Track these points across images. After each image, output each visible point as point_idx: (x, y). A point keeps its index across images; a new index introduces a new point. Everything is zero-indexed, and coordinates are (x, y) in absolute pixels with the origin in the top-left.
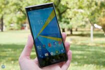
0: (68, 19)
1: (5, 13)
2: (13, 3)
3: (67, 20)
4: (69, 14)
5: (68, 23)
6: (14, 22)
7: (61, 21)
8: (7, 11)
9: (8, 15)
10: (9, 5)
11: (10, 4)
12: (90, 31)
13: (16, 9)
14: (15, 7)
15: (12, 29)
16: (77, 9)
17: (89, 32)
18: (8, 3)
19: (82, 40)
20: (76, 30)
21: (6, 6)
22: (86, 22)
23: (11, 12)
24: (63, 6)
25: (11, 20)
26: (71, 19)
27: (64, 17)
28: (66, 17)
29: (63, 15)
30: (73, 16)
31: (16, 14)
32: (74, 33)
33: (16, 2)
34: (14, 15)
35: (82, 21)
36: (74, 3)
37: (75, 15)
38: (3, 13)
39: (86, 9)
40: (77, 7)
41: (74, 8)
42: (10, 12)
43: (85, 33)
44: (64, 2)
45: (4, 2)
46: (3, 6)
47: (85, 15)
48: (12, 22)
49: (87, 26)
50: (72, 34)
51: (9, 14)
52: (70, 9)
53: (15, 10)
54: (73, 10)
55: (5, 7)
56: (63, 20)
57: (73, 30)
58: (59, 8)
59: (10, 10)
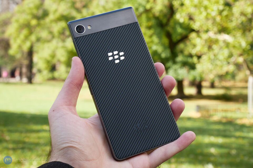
0: (191, 56)
1: (38, 40)
2: (57, 15)
3: (190, 60)
4: (194, 46)
5: (192, 67)
6: (59, 61)
7: (175, 62)
8: (44, 34)
9: (46, 45)
10: (48, 20)
11: (51, 17)
12: (246, 88)
13: (64, 29)
14: (63, 24)
15: (53, 79)
16: (215, 33)
17: (244, 92)
18: (46, 14)
19: (226, 111)
20: (212, 86)
21: (42, 22)
22: (238, 66)
23: (53, 37)
24: (181, 25)
25: (53, 56)
26: (199, 57)
27: (182, 52)
28: (186, 53)
29: (181, 46)
30: (206, 49)
31: (64, 41)
32: (205, 92)
33: (65, 13)
34: (61, 44)
35: (229, 63)
36: (207, 18)
37: (210, 48)
38: (33, 38)
39: (239, 34)
40: (216, 29)
41: (207, 31)
42: (49, 37)
43: (233, 92)
44: (184, 14)
45: (35, 12)
46: (34, 22)
47: (234, 47)
48: (55, 61)
49: (240, 76)
50: (200, 95)
51: (49, 41)
52: (198, 32)
53: (62, 33)
54: (205, 36)
55: (39, 25)
56: (180, 58)
57: (204, 84)
58: (169, 29)
59: (51, 33)
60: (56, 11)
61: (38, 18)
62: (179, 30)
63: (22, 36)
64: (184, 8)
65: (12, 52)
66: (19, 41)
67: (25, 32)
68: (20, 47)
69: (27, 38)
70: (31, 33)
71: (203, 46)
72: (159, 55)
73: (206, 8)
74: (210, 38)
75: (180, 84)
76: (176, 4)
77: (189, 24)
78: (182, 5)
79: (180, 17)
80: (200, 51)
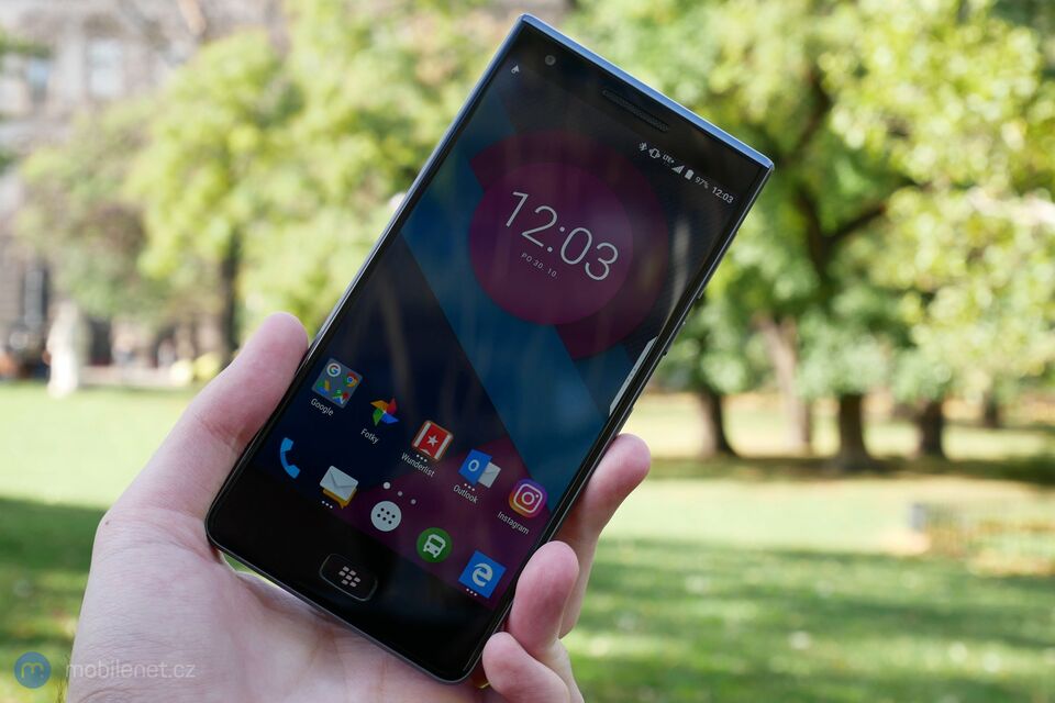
0: (897, 293)
1: (263, 211)
2: (341, 109)
4: (912, 245)
7: (831, 316)
8: (284, 188)
9: (293, 234)
10: (301, 129)
11: (317, 116)
13: (366, 169)
14: (362, 148)
16: (1001, 196)
18: (292, 105)
19: (1038, 530)
21: (278, 137)
23: (323, 201)
24: (857, 158)
25: (320, 281)
26: (928, 297)
27: (862, 272)
28: (880, 276)
29: (859, 247)
30: (956, 263)
31: (364, 218)
32: (959, 444)
33: (375, 102)
34: (351, 232)
36: (967, 132)
37: (974, 256)
38: (239, 204)
40: (1001, 180)
41: (963, 186)
42: (309, 202)
44: (867, 111)
45: (248, 94)
46: (243, 138)
50: (933, 458)
51: (299, 217)
52: (921, 187)
53: (359, 182)
54: (955, 207)
55: (262, 151)
56: (853, 301)
57: (954, 410)
58: (809, 174)
59: (313, 185)
60: (335, 93)
61: (262, 121)
62: (850, 181)
63: (194, 196)
64: (869, 84)
65: (154, 261)
66: (181, 218)
67: (205, 179)
68: (185, 242)
69: (213, 202)
70: (230, 182)
71: (947, 248)
72: (768, 288)
73: (961, 88)
74: (975, 215)
75: (851, 409)
76: (835, 68)
77: (888, 154)
78: (860, 72)
79: (852, 124)
80: (932, 271)
